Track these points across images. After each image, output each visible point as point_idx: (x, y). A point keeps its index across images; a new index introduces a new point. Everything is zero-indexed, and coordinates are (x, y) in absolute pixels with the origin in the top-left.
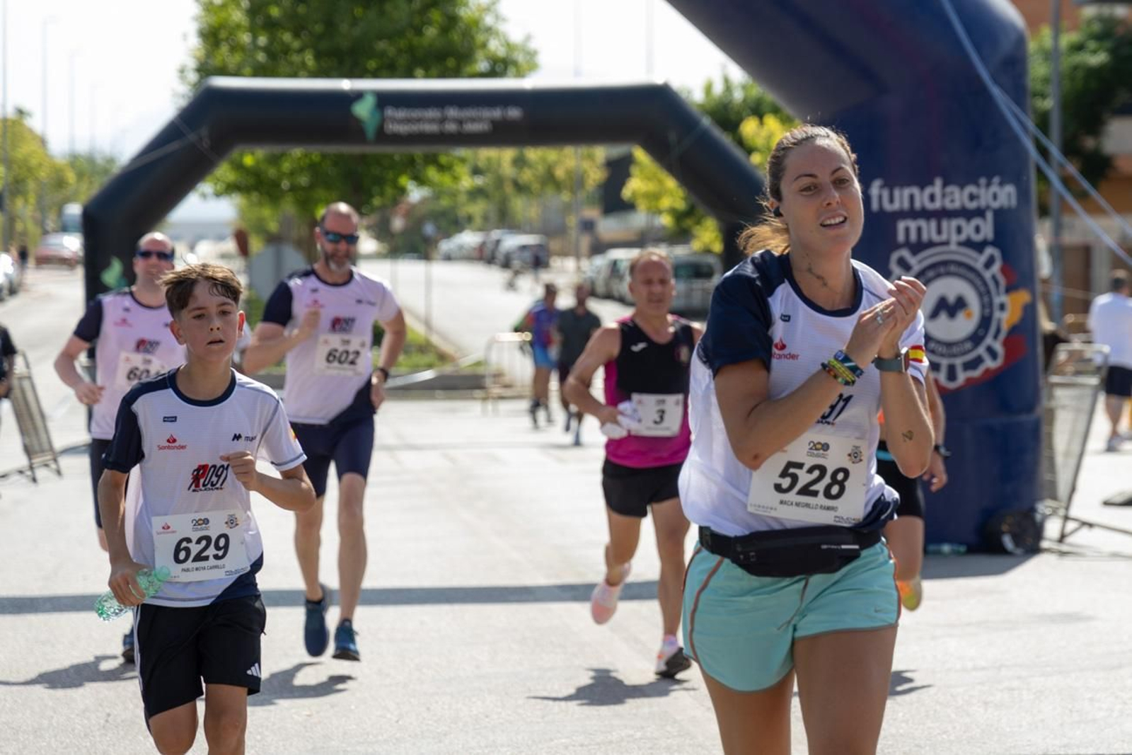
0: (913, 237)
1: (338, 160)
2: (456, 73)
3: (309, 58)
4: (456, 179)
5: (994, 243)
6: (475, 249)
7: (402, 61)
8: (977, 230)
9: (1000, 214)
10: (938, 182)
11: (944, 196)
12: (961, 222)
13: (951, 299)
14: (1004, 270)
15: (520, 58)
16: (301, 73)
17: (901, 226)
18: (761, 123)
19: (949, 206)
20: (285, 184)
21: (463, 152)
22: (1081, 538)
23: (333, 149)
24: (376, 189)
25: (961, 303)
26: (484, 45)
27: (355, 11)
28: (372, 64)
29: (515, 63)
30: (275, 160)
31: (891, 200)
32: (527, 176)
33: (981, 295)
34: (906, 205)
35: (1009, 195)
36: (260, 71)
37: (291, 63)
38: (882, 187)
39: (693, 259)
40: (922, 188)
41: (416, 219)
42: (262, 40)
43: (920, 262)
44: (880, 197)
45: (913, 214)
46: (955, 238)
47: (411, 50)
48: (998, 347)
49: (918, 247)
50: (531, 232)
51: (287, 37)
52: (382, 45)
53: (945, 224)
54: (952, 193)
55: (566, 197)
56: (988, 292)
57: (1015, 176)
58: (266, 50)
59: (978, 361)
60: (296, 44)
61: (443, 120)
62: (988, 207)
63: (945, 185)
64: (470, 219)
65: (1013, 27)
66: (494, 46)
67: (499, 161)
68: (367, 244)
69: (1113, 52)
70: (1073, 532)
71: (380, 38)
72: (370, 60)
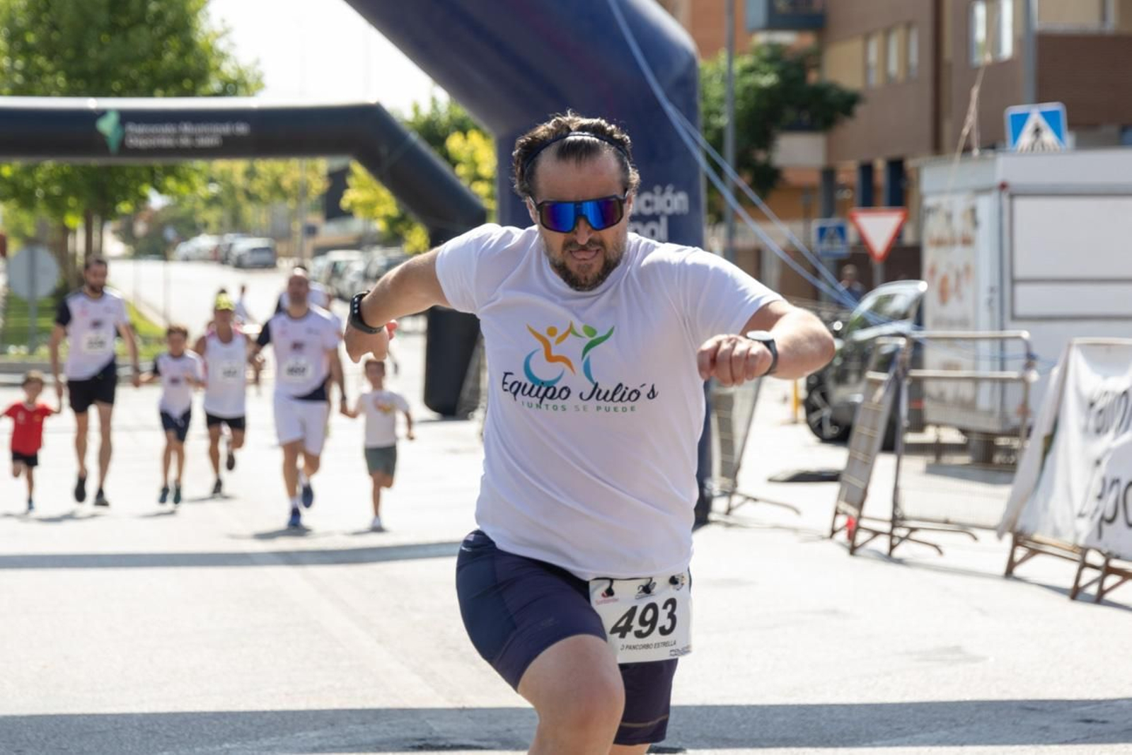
1: (87, 172)
2: (191, 93)
3: (61, 80)
4: (192, 188)
6: (211, 252)
7: (143, 83)
8: (653, 232)
9: (673, 219)
12: (638, 225)
15: (250, 80)
16: (54, 92)
18: (466, 137)
20: (39, 193)
21: (199, 164)
22: (745, 511)
23: (80, 161)
24: (119, 197)
26: (218, 69)
27: (102, 38)
28: (117, 85)
29: (245, 84)
30: (29, 171)
32: (257, 186)
35: (681, 202)
36: (18, 91)
37: (44, 85)
41: (158, 224)
42: (20, 63)
47: (151, 73)
50: (261, 236)
51: (41, 61)
52: (124, 69)
55: (291, 204)
57: (686, 184)
58: (24, 73)
60: (49, 67)
61: (177, 136)
62: (662, 213)
64: (206, 225)
65: (684, 50)
66: (228, 69)
67: (231, 173)
68: (112, 246)
69: (781, 73)
70: (739, 506)
71: (124, 63)
72: (115, 81)
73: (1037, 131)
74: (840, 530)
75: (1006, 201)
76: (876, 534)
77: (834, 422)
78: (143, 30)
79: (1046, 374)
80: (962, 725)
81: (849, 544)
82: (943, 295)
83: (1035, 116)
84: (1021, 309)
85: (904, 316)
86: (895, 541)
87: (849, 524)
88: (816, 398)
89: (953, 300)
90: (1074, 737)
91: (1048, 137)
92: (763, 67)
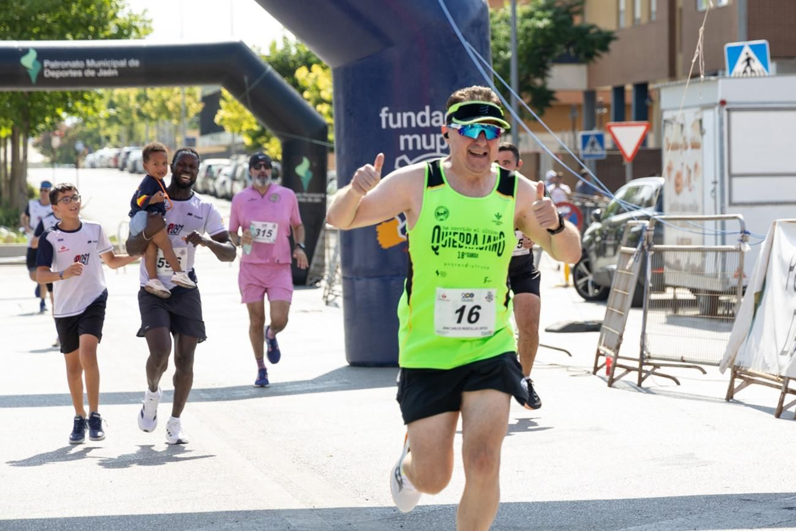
0: (411, 147)
1: (13, 96)
2: (95, 37)
4: (96, 110)
6: (111, 160)
7: (57, 29)
10: (427, 108)
11: (431, 118)
15: (139, 24)
17: (402, 138)
18: (310, 69)
19: (435, 125)
21: (101, 91)
23: (9, 89)
24: (39, 119)
26: (114, 16)
28: (35, 30)
29: (135, 27)
31: (395, 122)
32: (147, 108)
34: (405, 124)
40: (416, 112)
41: (70, 138)
44: (387, 119)
45: (410, 130)
46: (439, 147)
47: (63, 20)
49: (414, 153)
52: (41, 17)
53: (432, 137)
54: (437, 116)
55: (174, 122)
61: (85, 68)
64: (108, 139)
66: (122, 15)
67: (127, 97)
68: (34, 155)
69: (552, 18)
71: (40, 12)
72: (35, 26)
73: (748, 60)
74: (602, 367)
75: (725, 113)
76: (629, 369)
77: (596, 286)
79: (756, 246)
80: (695, 514)
81: (607, 378)
82: (678, 187)
83: (747, 49)
84: (736, 198)
85: (649, 204)
86: (644, 375)
87: (608, 361)
88: (582, 267)
89: (685, 190)
90: (779, 520)
91: (757, 65)
92: (539, 14)
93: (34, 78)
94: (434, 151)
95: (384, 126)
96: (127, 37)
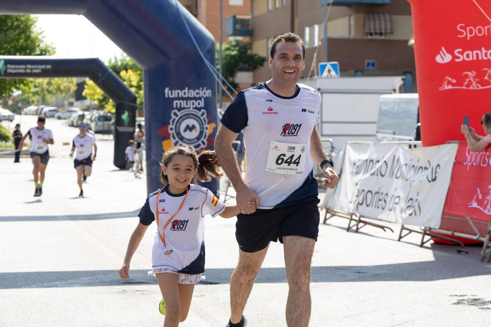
0: (179, 106)
2: (30, 54)
4: (29, 88)
5: (204, 108)
7: (12, 50)
8: (199, 104)
9: (206, 99)
10: (187, 89)
11: (188, 93)
12: (194, 101)
13: (191, 126)
14: (207, 117)
17: (175, 102)
18: (127, 72)
19: (190, 96)
21: (31, 79)
24: (4, 91)
25: (194, 127)
26: (39, 46)
28: (2, 51)
29: (49, 51)
31: (172, 94)
32: (51, 88)
33: (200, 124)
34: (176, 96)
35: (209, 93)
38: (169, 90)
39: (105, 115)
40: (181, 90)
41: (16, 101)
43: (181, 114)
44: (168, 93)
45: (178, 98)
46: (192, 106)
47: (15, 47)
48: (205, 141)
49: (180, 109)
50: (53, 106)
52: (5, 45)
53: (189, 102)
54: (191, 92)
55: (64, 95)
56: (202, 124)
57: (211, 87)
59: (199, 145)
61: (26, 69)
62: (202, 97)
63: (189, 89)
64: (33, 102)
65: (211, 40)
66: (42, 46)
67: (43, 83)
69: (238, 51)
70: (228, 199)
71: (5, 43)
72: (2, 50)
73: (329, 71)
78: (12, 31)
79: (338, 153)
83: (329, 66)
84: (324, 133)
91: (333, 73)
92: (232, 48)
93: (2, 73)
94: (189, 108)
95: (166, 96)
96: (45, 55)
